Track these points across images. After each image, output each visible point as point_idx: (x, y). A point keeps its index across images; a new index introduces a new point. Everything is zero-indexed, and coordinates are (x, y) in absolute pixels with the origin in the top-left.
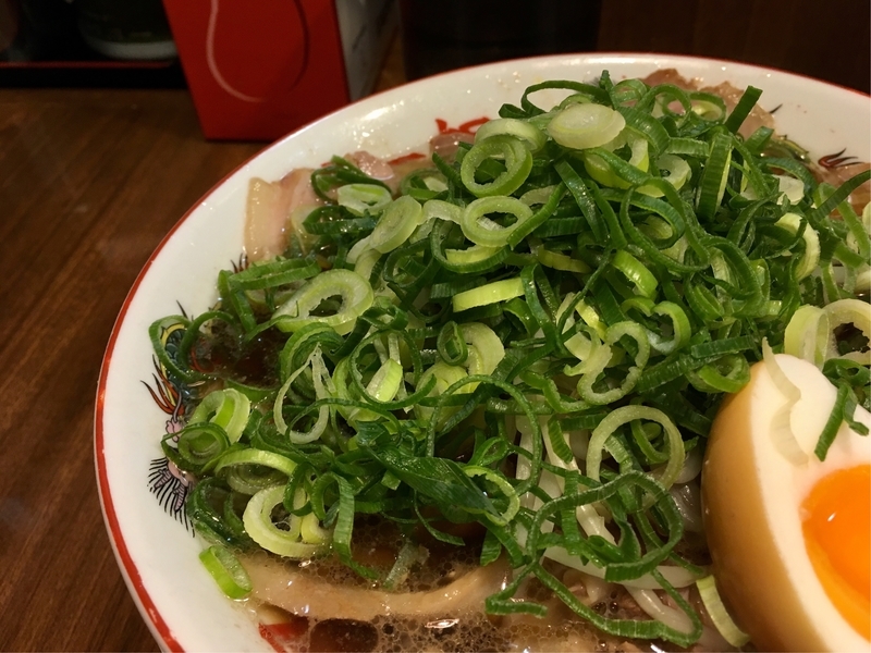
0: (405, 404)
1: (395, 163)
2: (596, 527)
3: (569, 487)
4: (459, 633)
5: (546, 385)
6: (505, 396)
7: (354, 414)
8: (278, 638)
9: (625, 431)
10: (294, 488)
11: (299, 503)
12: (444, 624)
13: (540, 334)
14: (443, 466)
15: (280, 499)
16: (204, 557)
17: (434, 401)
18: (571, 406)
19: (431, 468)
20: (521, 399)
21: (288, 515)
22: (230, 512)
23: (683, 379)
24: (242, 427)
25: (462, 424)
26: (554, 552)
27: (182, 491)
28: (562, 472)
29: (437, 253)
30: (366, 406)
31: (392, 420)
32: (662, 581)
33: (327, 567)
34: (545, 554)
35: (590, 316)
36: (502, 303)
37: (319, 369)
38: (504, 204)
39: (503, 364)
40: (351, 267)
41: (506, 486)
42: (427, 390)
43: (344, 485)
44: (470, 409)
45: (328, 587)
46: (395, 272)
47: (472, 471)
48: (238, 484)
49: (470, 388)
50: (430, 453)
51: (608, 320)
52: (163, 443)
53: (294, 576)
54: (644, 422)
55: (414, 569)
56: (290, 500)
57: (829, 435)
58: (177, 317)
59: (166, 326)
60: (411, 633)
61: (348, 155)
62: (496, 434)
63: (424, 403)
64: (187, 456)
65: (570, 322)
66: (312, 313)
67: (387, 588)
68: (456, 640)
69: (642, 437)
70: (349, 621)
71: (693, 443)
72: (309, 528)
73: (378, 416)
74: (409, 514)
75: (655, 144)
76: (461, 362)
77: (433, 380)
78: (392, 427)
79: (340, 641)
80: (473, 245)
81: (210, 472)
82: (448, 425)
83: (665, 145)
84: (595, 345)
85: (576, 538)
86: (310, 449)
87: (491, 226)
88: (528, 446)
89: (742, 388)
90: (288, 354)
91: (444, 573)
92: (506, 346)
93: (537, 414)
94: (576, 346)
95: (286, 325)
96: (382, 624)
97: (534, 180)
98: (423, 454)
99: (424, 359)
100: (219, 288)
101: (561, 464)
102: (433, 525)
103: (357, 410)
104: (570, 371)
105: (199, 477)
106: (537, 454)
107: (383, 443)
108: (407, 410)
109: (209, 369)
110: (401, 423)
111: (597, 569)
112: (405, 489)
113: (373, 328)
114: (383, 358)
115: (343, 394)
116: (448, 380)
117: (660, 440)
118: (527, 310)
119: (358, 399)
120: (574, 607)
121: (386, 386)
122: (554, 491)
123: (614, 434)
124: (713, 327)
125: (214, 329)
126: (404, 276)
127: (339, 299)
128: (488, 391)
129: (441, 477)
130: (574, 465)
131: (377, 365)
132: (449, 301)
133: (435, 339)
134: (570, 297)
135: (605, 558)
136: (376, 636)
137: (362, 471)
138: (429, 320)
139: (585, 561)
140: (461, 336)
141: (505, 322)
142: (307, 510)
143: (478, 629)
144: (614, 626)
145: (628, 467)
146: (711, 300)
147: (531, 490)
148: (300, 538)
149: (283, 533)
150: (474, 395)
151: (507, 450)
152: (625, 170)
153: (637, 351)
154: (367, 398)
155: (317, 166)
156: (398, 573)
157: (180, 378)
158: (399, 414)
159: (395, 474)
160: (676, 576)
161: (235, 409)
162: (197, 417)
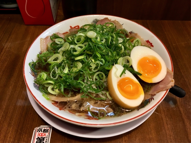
0: (69, 73)
1: (64, 34)
2: (94, 87)
3: (91, 83)
4: (78, 101)
5: (87, 70)
6: (82, 72)
7: (62, 75)
8: (54, 104)
9: (98, 75)
10: (54, 85)
11: (55, 87)
12: (76, 100)
13: (87, 63)
14: (75, 81)
15: (53, 87)
16: (43, 95)
17: (73, 73)
18: (91, 72)
19: (73, 81)
20: (84, 72)
21: (54, 89)
22: (45, 89)
23: (104, 68)
24: (45, 78)
25: (77, 76)
26: (89, 90)
27: (38, 87)
28: (90, 81)
29: (72, 52)
30: (64, 74)
31: (67, 75)
32: (102, 93)
33: (60, 95)
34: (88, 91)
35: (93, 60)
36: (81, 59)
37: (56, 69)
38: (81, 45)
39: (82, 67)
40: (59, 53)
41: (83, 83)
42: (72, 71)
43: (62, 84)
44: (78, 73)
45: (60, 98)
46: (66, 54)
47: (78, 81)
48: (46, 86)
49: (78, 71)
50: (73, 79)
51: (95, 61)
52: (34, 81)
53: (56, 97)
54: (101, 74)
55: (72, 95)
56: (54, 87)
57: (122, 74)
58: (32, 62)
59: (31, 63)
60: (72, 102)
61: (56, 33)
62: (82, 77)
63: (72, 73)
64: (38, 82)
65: (90, 61)
66: (53, 60)
67: (68, 97)
68: (77, 102)
69: (100, 76)
70: (63, 102)
71: (106, 76)
72: (57, 91)
73: (65, 75)
74: (70, 88)
75: (100, 37)
76: (76, 67)
77: (73, 70)
78: (67, 76)
79: (63, 104)
80: (77, 51)
81: (42, 84)
82: (75, 76)
83: (102, 37)
84: (93, 64)
85: (92, 88)
86: (56, 80)
87: (79, 48)
88: (86, 78)
89: (111, 69)
90: (51, 67)
91: (75, 95)
92: (82, 65)
93: (87, 74)
94: (91, 64)
95: (50, 62)
96: (68, 101)
97: (85, 41)
98: (72, 80)
99: (71, 67)
100: (38, 57)
101: (90, 80)
102: (74, 89)
103: (62, 74)
104: (90, 68)
105: (40, 85)
106: (87, 79)
107: (66, 79)
108: (69, 74)
109: (38, 70)
110: (69, 76)
111: (94, 92)
112: (70, 84)
113: (63, 63)
114: (65, 67)
115: (60, 72)
116: (75, 70)
117: (102, 76)
118: (85, 60)
119: (62, 73)
120: (92, 97)
121: (66, 71)
122: (89, 83)
123: (97, 76)
124: (109, 61)
125: (38, 63)
126: (68, 55)
127: (57, 58)
128: (80, 71)
129: (75, 82)
130: (92, 80)
131: (64, 68)
132: (74, 59)
133: (73, 64)
134: (91, 57)
135: (95, 90)
136: (67, 103)
137: (64, 83)
138: (71, 61)
139: (93, 91)
140: (76, 64)
141: (82, 61)
142: (57, 88)
143: (80, 101)
144: (97, 99)
145: (98, 80)
146: (108, 58)
147: (86, 83)
148: (56, 92)
149: (54, 91)
150: (78, 72)
151: (83, 78)
152: (96, 41)
153: (99, 65)
154: (64, 73)
155: (51, 35)
156: (69, 95)
157: (34, 71)
158: (68, 75)
159: (69, 82)
160: (104, 92)
161: (44, 75)
162: (38, 77)
